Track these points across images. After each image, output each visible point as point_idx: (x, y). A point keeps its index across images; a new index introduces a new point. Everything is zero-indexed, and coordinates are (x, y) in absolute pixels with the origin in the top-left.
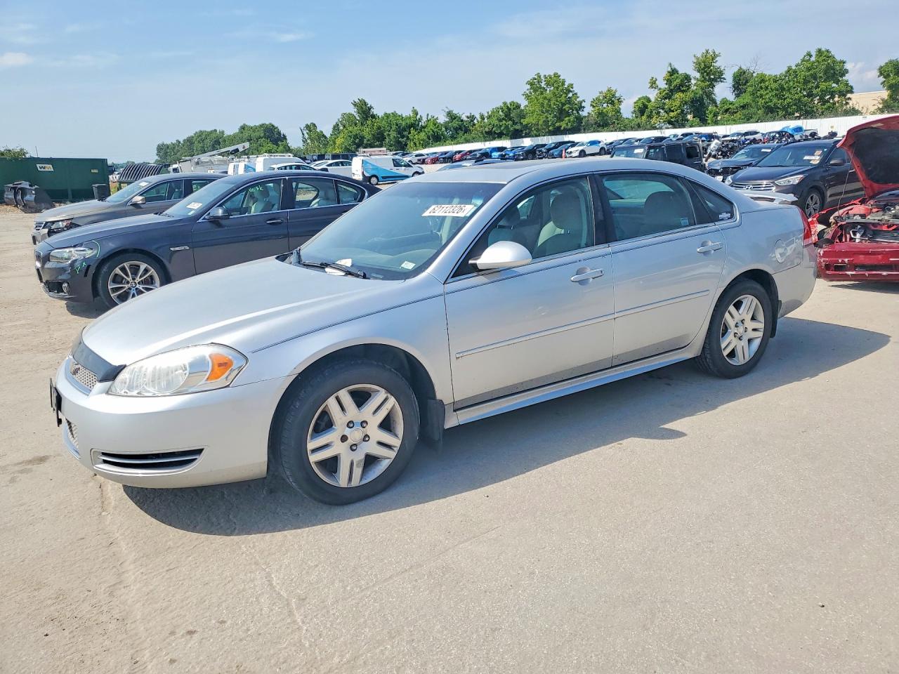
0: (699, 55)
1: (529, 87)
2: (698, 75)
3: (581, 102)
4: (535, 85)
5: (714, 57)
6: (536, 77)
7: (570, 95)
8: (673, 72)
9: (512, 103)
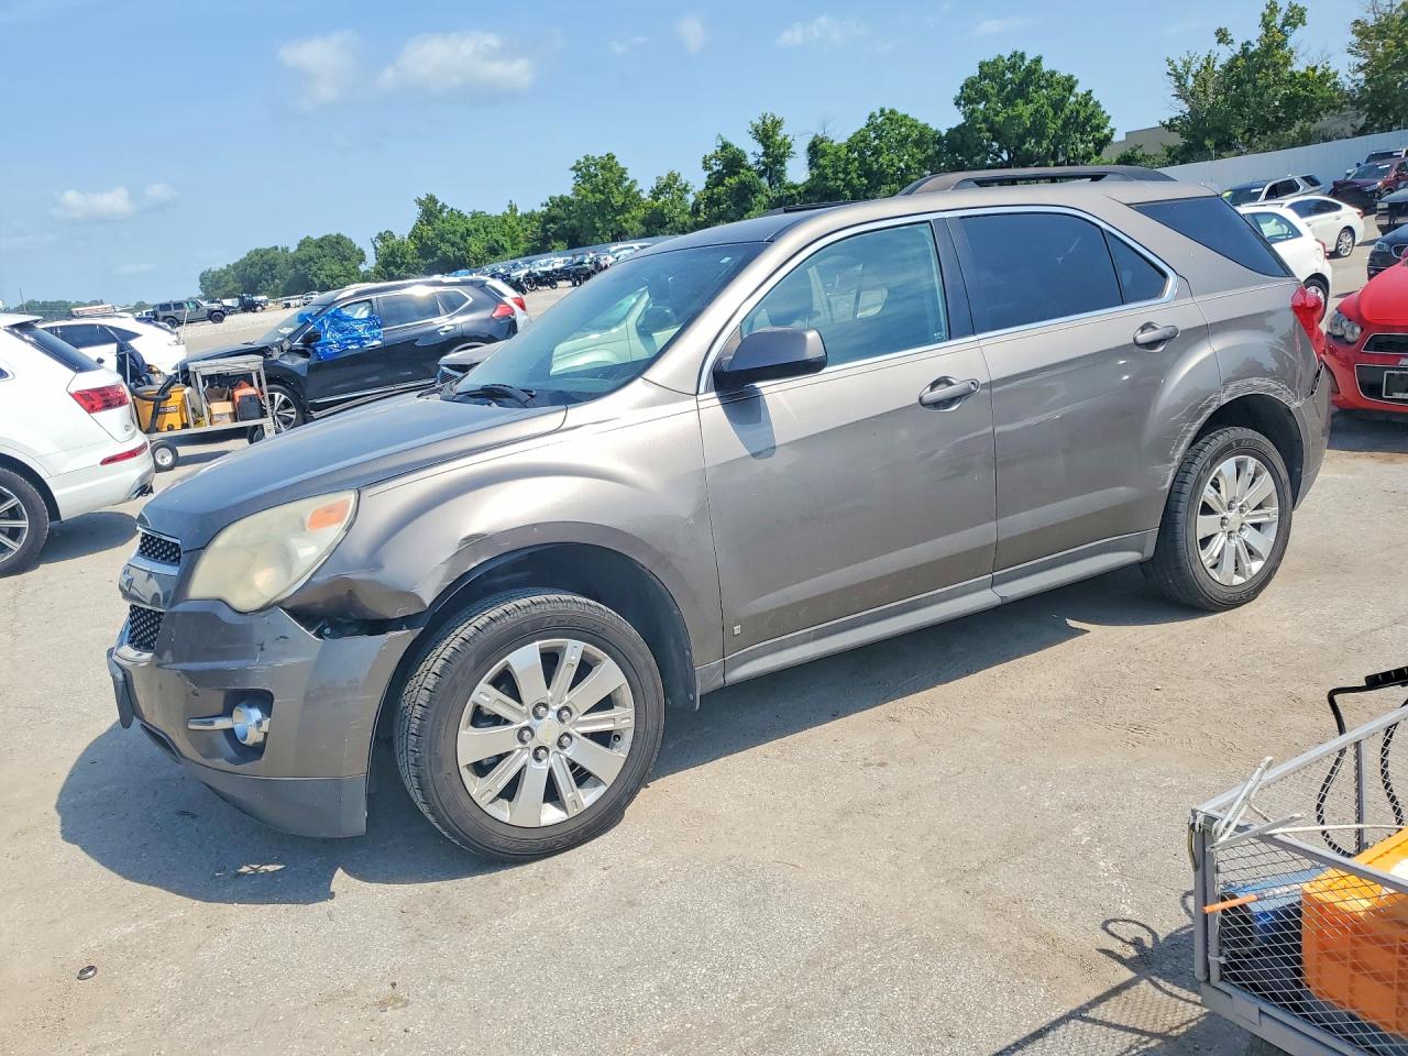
0: (759, 122)
1: (574, 174)
2: (760, 149)
3: (638, 193)
4: (583, 171)
5: (777, 124)
6: (582, 160)
7: (627, 183)
8: (725, 147)
9: (561, 198)
